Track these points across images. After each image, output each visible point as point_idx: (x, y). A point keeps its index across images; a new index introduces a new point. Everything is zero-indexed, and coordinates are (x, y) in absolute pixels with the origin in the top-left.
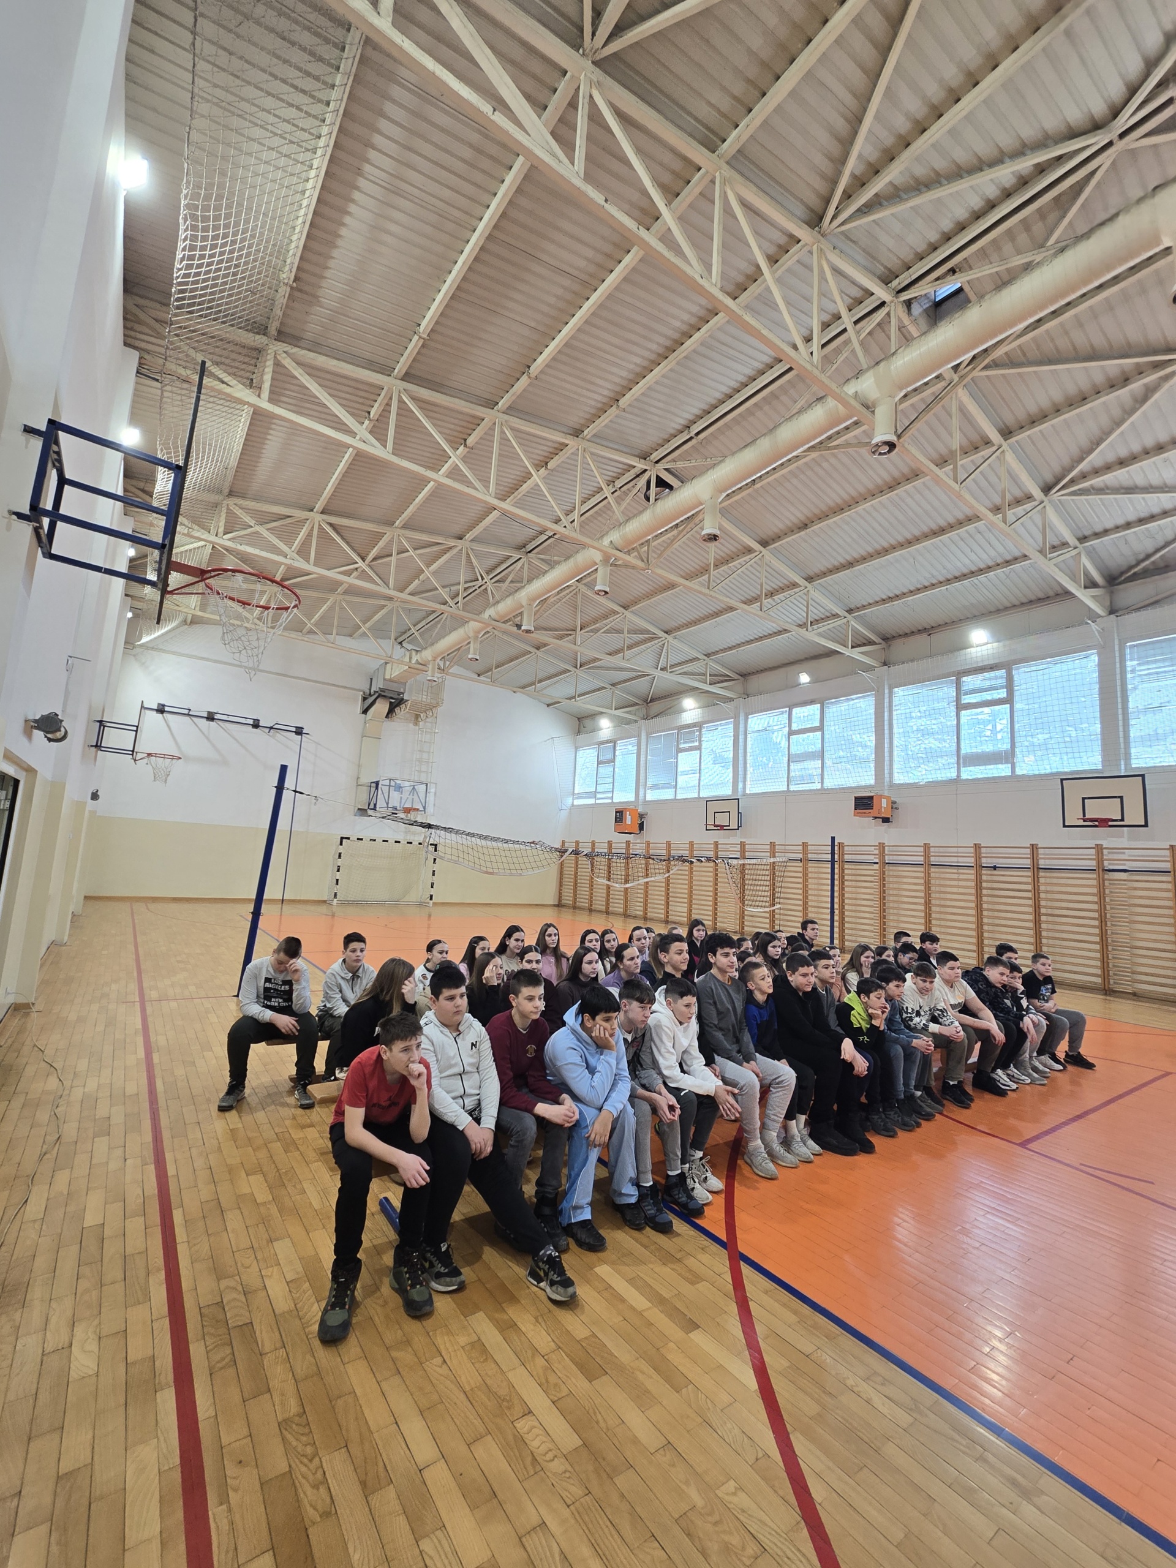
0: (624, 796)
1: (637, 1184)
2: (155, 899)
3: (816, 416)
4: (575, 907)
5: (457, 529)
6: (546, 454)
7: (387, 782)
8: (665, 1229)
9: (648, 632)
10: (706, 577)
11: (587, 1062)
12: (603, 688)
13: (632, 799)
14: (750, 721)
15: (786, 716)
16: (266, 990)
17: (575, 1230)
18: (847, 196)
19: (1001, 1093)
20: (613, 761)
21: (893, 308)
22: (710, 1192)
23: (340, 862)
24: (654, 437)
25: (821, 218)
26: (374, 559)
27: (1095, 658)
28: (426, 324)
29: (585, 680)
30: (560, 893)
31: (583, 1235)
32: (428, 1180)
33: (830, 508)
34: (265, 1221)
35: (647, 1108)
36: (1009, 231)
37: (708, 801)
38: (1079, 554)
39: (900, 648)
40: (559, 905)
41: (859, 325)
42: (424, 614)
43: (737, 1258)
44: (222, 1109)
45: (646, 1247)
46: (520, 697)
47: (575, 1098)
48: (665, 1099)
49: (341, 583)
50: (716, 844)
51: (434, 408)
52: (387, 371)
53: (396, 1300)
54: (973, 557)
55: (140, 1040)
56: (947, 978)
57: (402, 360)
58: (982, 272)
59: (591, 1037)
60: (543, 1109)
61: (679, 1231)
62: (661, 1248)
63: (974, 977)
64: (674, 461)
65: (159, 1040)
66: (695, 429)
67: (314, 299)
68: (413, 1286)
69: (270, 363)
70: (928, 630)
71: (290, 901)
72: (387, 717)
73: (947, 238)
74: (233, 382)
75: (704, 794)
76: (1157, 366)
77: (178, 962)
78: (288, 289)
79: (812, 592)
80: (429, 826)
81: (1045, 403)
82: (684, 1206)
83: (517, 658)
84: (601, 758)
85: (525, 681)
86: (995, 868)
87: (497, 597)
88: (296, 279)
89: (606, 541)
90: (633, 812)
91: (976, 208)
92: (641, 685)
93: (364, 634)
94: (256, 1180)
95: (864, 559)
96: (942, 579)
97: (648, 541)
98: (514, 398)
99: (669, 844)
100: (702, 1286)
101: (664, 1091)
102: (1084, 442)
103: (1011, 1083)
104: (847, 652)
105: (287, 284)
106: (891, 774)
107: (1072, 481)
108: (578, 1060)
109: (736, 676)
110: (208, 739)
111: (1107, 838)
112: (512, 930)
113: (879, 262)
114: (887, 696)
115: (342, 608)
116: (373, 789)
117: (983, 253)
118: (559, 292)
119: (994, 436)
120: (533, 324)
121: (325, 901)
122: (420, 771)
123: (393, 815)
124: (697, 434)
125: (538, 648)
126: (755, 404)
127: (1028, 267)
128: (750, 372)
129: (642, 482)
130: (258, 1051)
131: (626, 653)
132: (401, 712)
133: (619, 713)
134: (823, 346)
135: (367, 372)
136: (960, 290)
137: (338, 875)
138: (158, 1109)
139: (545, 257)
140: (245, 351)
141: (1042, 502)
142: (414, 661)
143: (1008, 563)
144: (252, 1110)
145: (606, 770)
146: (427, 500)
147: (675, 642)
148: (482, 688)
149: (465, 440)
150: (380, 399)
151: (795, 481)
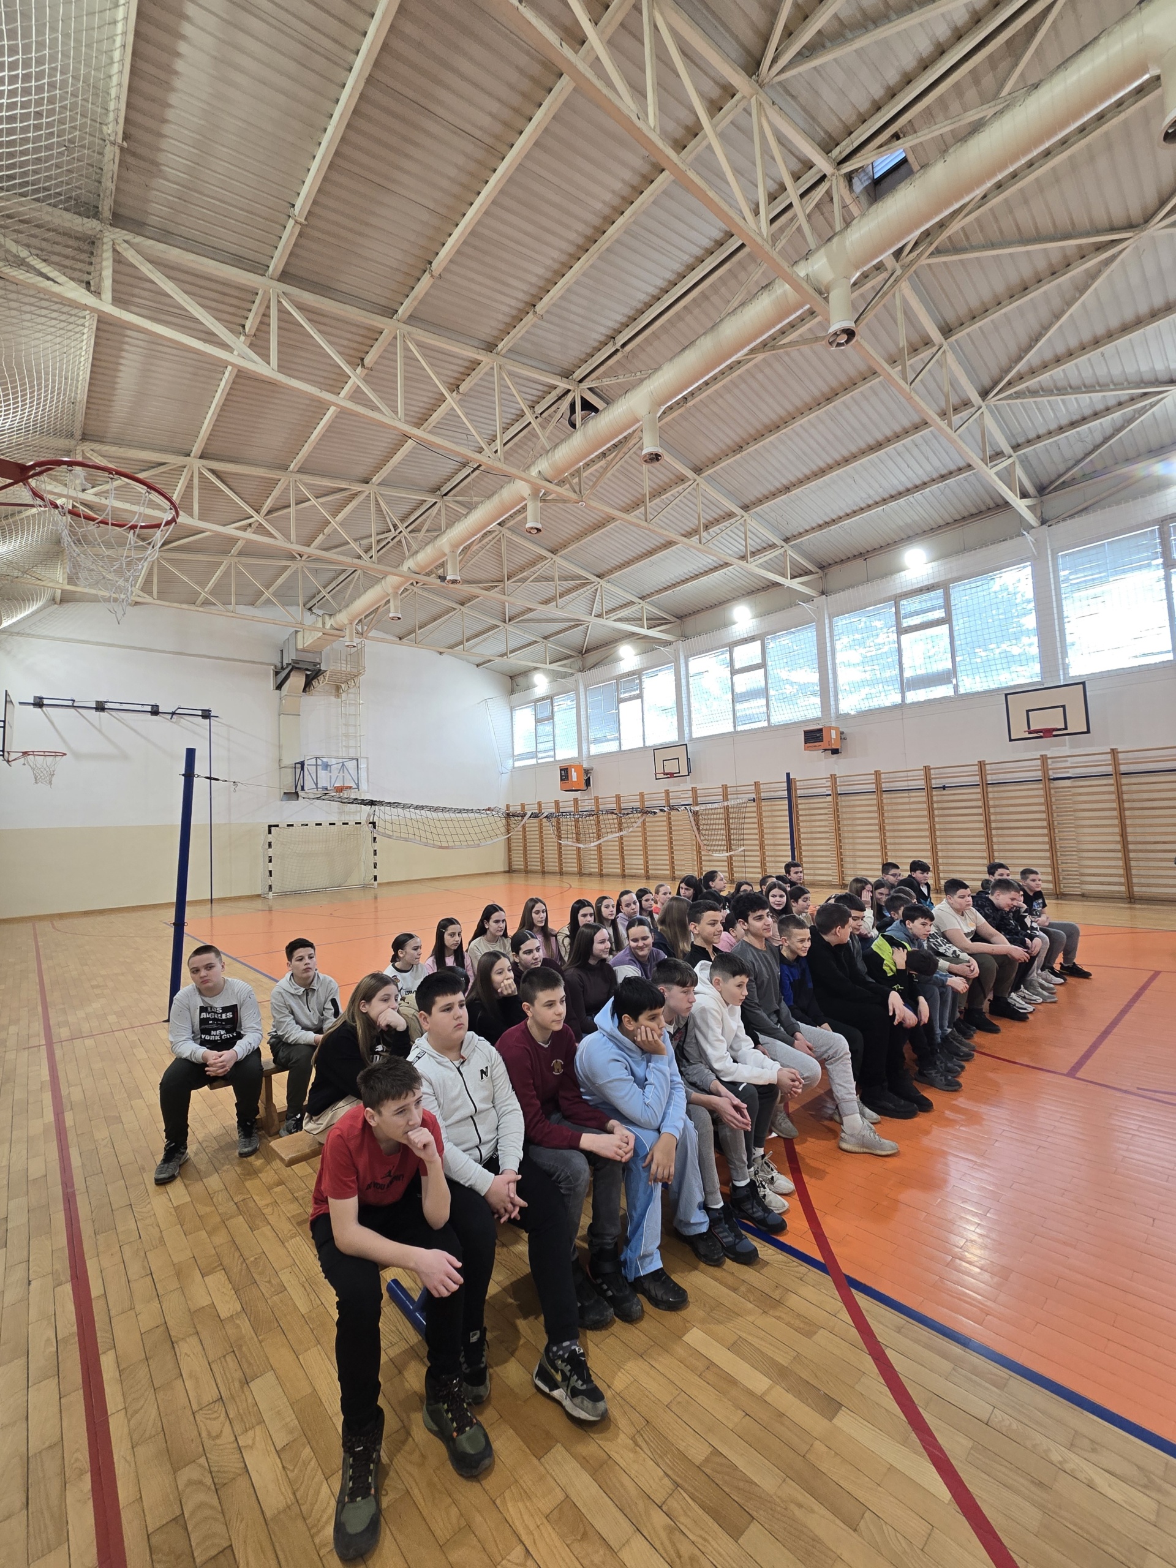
0: (567, 752)
1: (705, 1207)
2: (61, 916)
3: (762, 307)
4: (527, 872)
5: (361, 471)
6: (456, 375)
7: (313, 761)
8: (749, 1258)
9: (579, 577)
10: (642, 509)
11: (633, 1074)
12: (536, 642)
13: (576, 755)
14: (690, 664)
15: (727, 656)
16: (203, 1021)
17: (646, 1285)
18: (789, 33)
19: (1021, 1017)
20: (552, 718)
21: (834, 182)
22: (782, 1195)
23: (270, 852)
24: (576, 351)
25: (758, 64)
26: (269, 512)
27: (1029, 570)
28: (301, 204)
29: (516, 635)
30: (510, 859)
31: (659, 1292)
32: (462, 1280)
33: (766, 427)
34: (234, 1348)
35: (707, 1117)
36: (957, 85)
37: (656, 749)
38: (1014, 463)
39: (837, 575)
40: (510, 871)
41: (806, 198)
42: (331, 574)
43: (847, 1285)
44: (161, 1182)
45: (735, 1290)
46: (447, 660)
47: (625, 1120)
48: (726, 1101)
49: (234, 540)
50: (667, 792)
51: (325, 320)
52: (259, 268)
53: (438, 1449)
54: (910, 473)
55: (47, 1098)
56: (958, 907)
57: (277, 254)
58: (925, 135)
59: (634, 1042)
60: (589, 1140)
61: (765, 1258)
62: (752, 1289)
63: (981, 902)
64: (598, 378)
65: (72, 1093)
66: (622, 339)
67: (153, 168)
68: (460, 1430)
69: (108, 255)
70: (863, 555)
71: (219, 900)
72: (304, 690)
73: (892, 94)
74: (62, 279)
75: (650, 742)
76: (1100, 248)
77: (93, 987)
78: (118, 151)
79: (748, 521)
80: (372, 803)
81: (987, 295)
82: (762, 1222)
83: (440, 616)
84: (539, 716)
85: (452, 641)
86: (944, 788)
87: (415, 547)
88: (126, 137)
89: (534, 472)
90: (578, 768)
91: (924, 55)
92: (574, 637)
93: (268, 602)
94: (217, 1280)
95: (801, 482)
96: (878, 499)
97: (578, 471)
98: (415, 303)
99: (618, 797)
100: (821, 1336)
101: (723, 1089)
102: (1024, 340)
103: (1027, 1005)
104: (787, 582)
105: (113, 143)
106: (837, 705)
107: (1009, 384)
108: (624, 1074)
109: (673, 619)
110: (100, 731)
111: (1052, 748)
112: (490, 911)
113: (819, 125)
114: (827, 626)
115: (239, 573)
116: (298, 771)
117: (929, 115)
118: (461, 160)
119: (935, 335)
120: (432, 206)
121: (259, 896)
122: (348, 747)
123: (324, 795)
124: (624, 345)
125: (462, 604)
126: (685, 307)
127: (976, 127)
128: (678, 267)
129: (565, 404)
130: (199, 1097)
131: (559, 601)
132: (319, 684)
133: (554, 666)
134: (773, 221)
135: (235, 270)
136: (904, 161)
137: (271, 866)
138: (74, 1195)
139: (440, 111)
140: (71, 242)
141: (980, 408)
142: (328, 626)
143: (943, 477)
144: (200, 1176)
145: (546, 728)
146: (323, 437)
147: (609, 586)
148: (404, 651)
149: (362, 359)
150: (255, 307)
151: (728, 396)
